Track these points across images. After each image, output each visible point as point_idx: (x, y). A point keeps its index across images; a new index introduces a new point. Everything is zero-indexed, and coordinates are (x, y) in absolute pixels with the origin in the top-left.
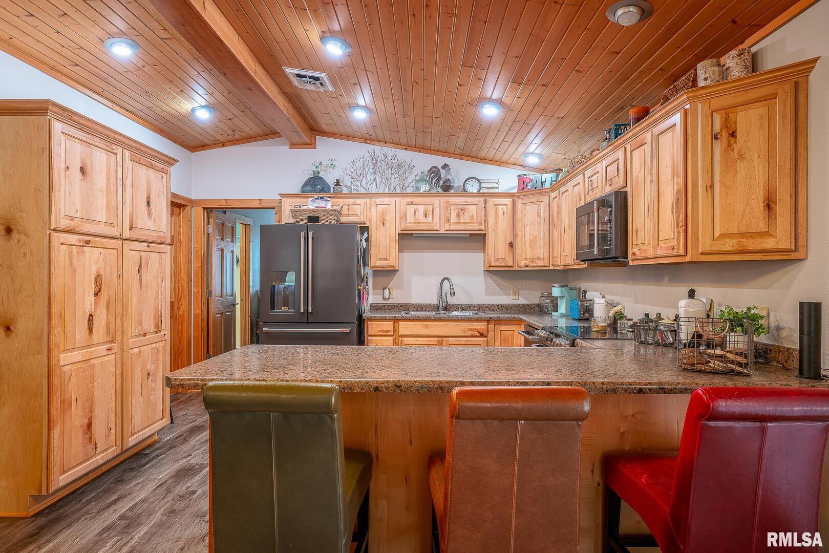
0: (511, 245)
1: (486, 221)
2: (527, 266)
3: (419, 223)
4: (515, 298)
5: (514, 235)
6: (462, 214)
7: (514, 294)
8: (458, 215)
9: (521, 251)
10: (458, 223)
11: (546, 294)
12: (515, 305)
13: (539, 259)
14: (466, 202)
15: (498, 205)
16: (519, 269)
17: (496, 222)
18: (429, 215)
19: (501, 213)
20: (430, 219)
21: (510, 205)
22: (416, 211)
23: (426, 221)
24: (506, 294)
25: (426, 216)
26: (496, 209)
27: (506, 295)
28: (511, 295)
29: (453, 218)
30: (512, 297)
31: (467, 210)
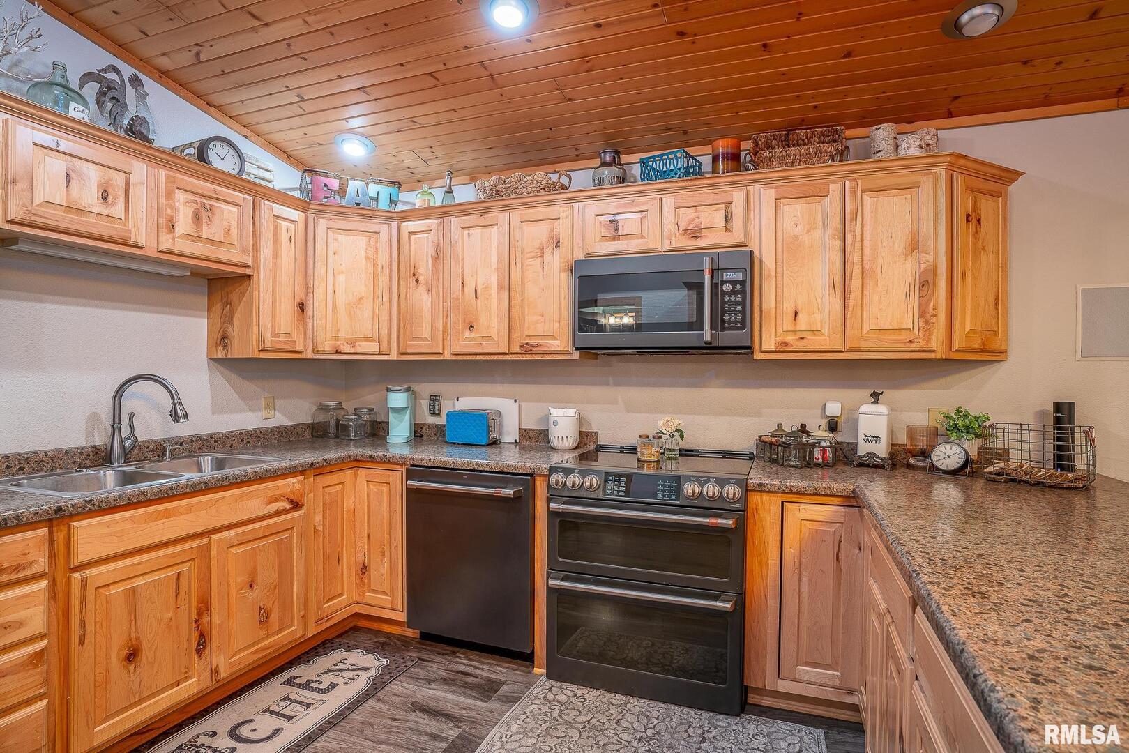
0: (302, 306)
1: (255, 248)
2: (338, 352)
3: (82, 211)
4: (270, 416)
5: (308, 289)
6: (205, 220)
7: (267, 407)
8: (197, 218)
9: (324, 321)
10: (197, 238)
11: (332, 404)
12: (272, 430)
13: (367, 339)
14: (216, 192)
15: (280, 218)
16: (317, 357)
17: (275, 255)
18: (115, 197)
19: (284, 237)
20: (118, 210)
21: (301, 225)
22: (72, 175)
23: (105, 212)
24: (253, 409)
25: (105, 198)
26: (276, 228)
27: (252, 411)
28: (260, 410)
29: (184, 223)
30: (263, 414)
31: (217, 212)
